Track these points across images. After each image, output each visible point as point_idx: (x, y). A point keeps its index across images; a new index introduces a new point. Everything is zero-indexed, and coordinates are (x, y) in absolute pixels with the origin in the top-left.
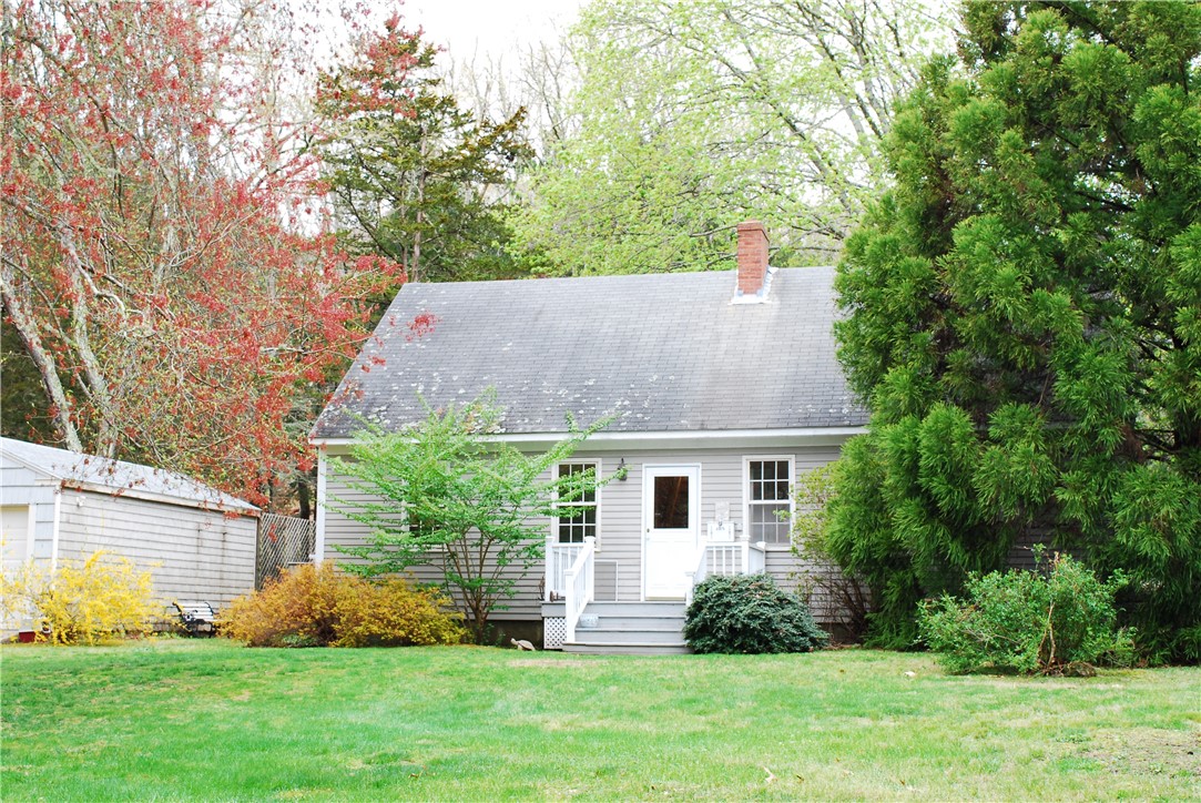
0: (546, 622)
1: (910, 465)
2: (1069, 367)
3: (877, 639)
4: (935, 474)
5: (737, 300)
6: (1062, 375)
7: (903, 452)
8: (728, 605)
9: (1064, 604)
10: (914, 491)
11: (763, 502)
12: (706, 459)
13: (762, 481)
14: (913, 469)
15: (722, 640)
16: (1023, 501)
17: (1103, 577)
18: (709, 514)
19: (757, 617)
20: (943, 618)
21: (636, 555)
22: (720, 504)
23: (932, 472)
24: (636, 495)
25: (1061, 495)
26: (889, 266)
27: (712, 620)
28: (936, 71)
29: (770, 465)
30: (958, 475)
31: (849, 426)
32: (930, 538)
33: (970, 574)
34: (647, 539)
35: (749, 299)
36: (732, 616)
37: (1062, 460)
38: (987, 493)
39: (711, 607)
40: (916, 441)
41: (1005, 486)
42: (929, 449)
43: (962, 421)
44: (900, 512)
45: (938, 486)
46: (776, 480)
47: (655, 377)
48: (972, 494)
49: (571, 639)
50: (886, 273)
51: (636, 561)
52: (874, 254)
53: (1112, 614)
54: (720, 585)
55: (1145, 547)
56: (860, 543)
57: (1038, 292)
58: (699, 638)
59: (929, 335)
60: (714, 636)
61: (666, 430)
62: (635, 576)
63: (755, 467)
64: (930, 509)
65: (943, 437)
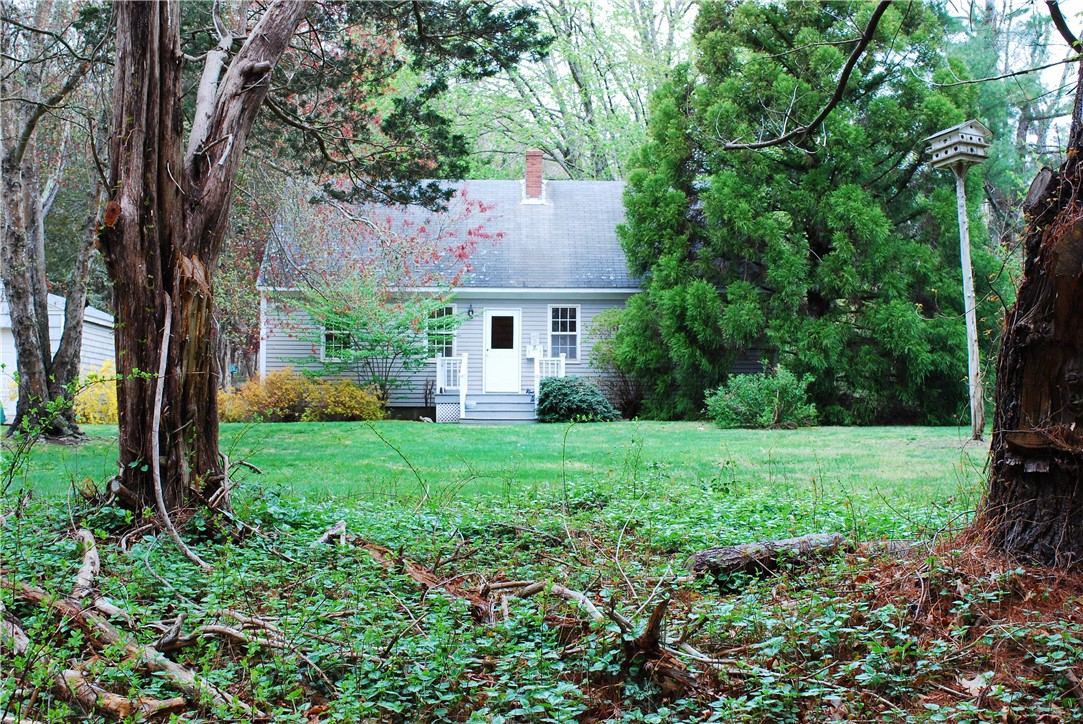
0: (438, 407)
1: (680, 315)
2: (774, 262)
3: (650, 415)
4: (696, 320)
5: (525, 201)
6: (772, 266)
7: (676, 306)
8: (565, 395)
9: (784, 391)
10: (681, 328)
11: (560, 333)
12: (525, 306)
13: (560, 320)
14: (681, 317)
15: (563, 415)
16: (747, 337)
17: (800, 378)
18: (527, 340)
19: (584, 402)
20: (715, 400)
21: (479, 365)
22: (533, 334)
23: (694, 319)
24: (480, 327)
25: (770, 333)
26: (660, 195)
27: (556, 403)
28: (681, 73)
29: (564, 311)
30: (709, 321)
31: (616, 287)
32: (692, 355)
33: (730, 375)
34: (487, 356)
35: (533, 201)
36: (569, 401)
37: (768, 313)
38: (727, 332)
39: (555, 396)
40: (683, 300)
41: (738, 327)
42: (693, 305)
43: (711, 290)
44: (673, 340)
45: (697, 327)
46: (568, 320)
47: (485, 252)
48: (718, 331)
49: (463, 416)
50: (657, 198)
51: (479, 370)
52: (650, 186)
53: (805, 397)
54: (559, 383)
55: (815, 362)
56: (641, 359)
57: (760, 219)
58: (547, 414)
59: (684, 237)
60: (557, 413)
61: (502, 287)
62: (479, 378)
63: (555, 311)
64: (692, 339)
65: (701, 300)
